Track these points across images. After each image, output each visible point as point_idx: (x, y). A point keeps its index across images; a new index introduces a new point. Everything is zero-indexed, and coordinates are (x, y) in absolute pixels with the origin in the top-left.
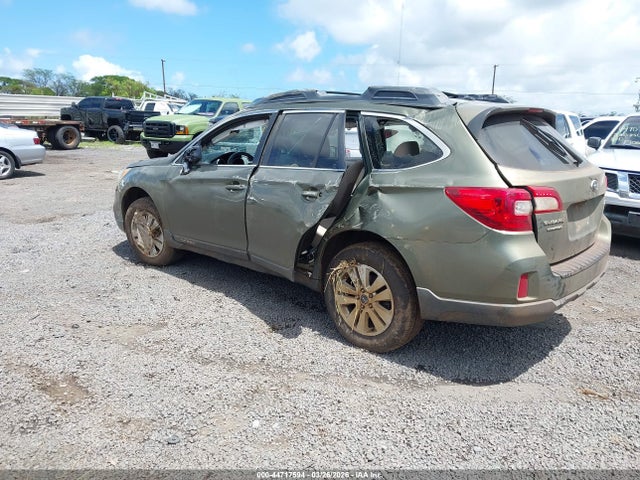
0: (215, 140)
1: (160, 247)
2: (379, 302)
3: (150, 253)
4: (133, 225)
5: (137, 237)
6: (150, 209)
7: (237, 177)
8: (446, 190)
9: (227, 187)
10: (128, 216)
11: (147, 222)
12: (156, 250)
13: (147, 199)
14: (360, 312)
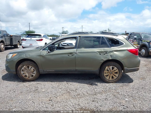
0: (55, 44)
1: (34, 75)
2: (115, 73)
3: (29, 77)
4: (22, 70)
5: (24, 74)
6: (31, 64)
7: (72, 52)
8: (127, 50)
9: (68, 55)
10: (20, 68)
11: (28, 68)
12: (32, 76)
13: (29, 62)
14: (110, 76)
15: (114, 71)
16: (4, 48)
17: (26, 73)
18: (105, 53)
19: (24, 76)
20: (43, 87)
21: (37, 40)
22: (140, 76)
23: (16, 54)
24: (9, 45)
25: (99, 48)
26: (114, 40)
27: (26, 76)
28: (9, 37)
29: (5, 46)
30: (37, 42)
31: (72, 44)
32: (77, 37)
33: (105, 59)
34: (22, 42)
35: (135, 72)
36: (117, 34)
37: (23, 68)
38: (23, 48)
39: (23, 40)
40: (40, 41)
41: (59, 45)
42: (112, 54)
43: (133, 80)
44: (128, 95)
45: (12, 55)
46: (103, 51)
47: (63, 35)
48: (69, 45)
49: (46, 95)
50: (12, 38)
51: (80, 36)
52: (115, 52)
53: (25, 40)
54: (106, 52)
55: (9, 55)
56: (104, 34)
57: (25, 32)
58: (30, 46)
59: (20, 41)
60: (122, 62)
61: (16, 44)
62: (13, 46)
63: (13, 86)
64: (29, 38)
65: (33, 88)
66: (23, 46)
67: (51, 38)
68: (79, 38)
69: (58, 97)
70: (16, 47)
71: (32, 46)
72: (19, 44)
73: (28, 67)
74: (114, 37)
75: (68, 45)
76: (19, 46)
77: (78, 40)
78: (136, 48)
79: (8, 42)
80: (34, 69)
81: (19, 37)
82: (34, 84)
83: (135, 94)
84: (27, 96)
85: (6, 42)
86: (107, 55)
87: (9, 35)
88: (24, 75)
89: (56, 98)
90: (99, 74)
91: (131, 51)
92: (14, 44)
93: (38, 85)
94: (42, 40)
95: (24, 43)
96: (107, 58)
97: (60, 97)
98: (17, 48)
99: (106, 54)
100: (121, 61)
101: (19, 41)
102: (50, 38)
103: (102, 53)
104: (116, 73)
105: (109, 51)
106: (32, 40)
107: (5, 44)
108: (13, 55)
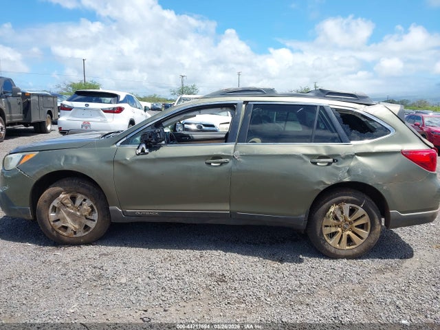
1: (92, 225)
2: (357, 226)
3: (75, 233)
4: (52, 209)
5: (59, 220)
6: (82, 190)
7: (220, 153)
8: (402, 152)
9: (208, 161)
10: (45, 201)
11: (74, 203)
12: (84, 229)
13: (76, 181)
14: (342, 235)
15: (355, 221)
16: (2, 133)
17: (64, 219)
18: (331, 160)
19: (59, 229)
20: (121, 267)
21: (106, 111)
22: (430, 235)
23: (33, 155)
24: (19, 123)
25: (311, 142)
26: (360, 117)
27: (66, 228)
28: (20, 99)
29: (7, 125)
30: (104, 117)
31: (213, 126)
32: (236, 104)
33: (330, 182)
34: (59, 114)
35: (424, 226)
36: (367, 97)
37: (55, 203)
38: (63, 132)
39: (63, 108)
40: (114, 112)
41: (174, 129)
42: (352, 163)
43: (413, 252)
44: (408, 307)
45: (20, 155)
46: (324, 154)
47: (184, 96)
48: (204, 127)
49: (132, 298)
50: (29, 103)
51: (246, 102)
52: (361, 159)
53: (70, 109)
54: (335, 158)
55: (12, 158)
56: (325, 97)
57: (71, 86)
58: (84, 128)
59: (53, 111)
60: (381, 192)
61: (42, 119)
62: (31, 125)
63: (21, 263)
64: (82, 105)
65: (88, 269)
66: (60, 128)
67: (149, 105)
68: (244, 106)
69: (172, 309)
70: (40, 128)
71: (88, 128)
72: (49, 121)
73: (73, 199)
74: (360, 109)
75: (201, 127)
76: (49, 128)
77: (239, 114)
78: (432, 148)
79: (17, 115)
80: (91, 207)
81: (51, 99)
82: (90, 256)
83: (430, 302)
84: (64, 299)
85: (10, 113)
86: (337, 168)
87: (19, 91)
88: (59, 224)
89: (165, 311)
90: (306, 230)
91: (412, 156)
92: (35, 119)
93: (105, 258)
94: (120, 110)
95: (64, 119)
96: (336, 176)
97: (178, 308)
98: (45, 131)
99: (333, 164)
100: (379, 188)
101: (50, 112)
102: (144, 104)
103: (322, 160)
104: (362, 226)
105: (342, 154)
106: (88, 109)
107: (7, 121)
108: (23, 156)
